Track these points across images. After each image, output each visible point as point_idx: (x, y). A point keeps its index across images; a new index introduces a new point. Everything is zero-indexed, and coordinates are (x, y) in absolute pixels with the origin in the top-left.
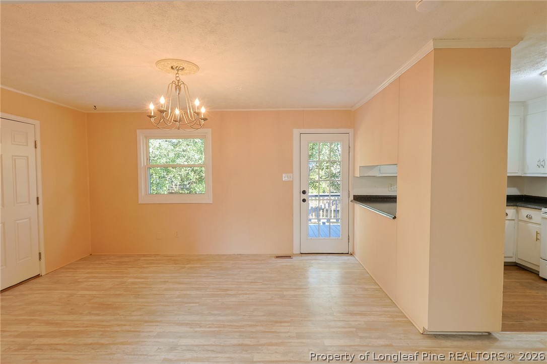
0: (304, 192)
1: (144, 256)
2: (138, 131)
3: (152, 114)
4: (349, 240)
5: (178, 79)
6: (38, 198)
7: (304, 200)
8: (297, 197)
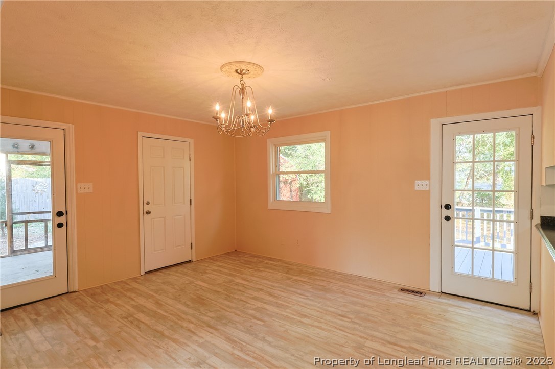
0: (448, 207)
1: (271, 259)
2: (268, 141)
3: (224, 123)
4: (531, 288)
5: (242, 82)
6: (191, 200)
7: (448, 218)
8: (436, 213)
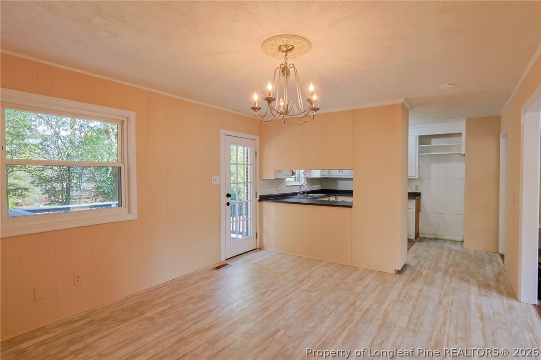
0: (228, 196)
4: (256, 236)
7: (228, 204)
8: (223, 201)
